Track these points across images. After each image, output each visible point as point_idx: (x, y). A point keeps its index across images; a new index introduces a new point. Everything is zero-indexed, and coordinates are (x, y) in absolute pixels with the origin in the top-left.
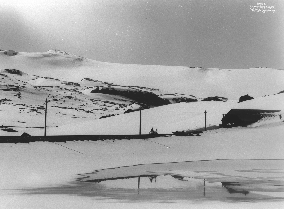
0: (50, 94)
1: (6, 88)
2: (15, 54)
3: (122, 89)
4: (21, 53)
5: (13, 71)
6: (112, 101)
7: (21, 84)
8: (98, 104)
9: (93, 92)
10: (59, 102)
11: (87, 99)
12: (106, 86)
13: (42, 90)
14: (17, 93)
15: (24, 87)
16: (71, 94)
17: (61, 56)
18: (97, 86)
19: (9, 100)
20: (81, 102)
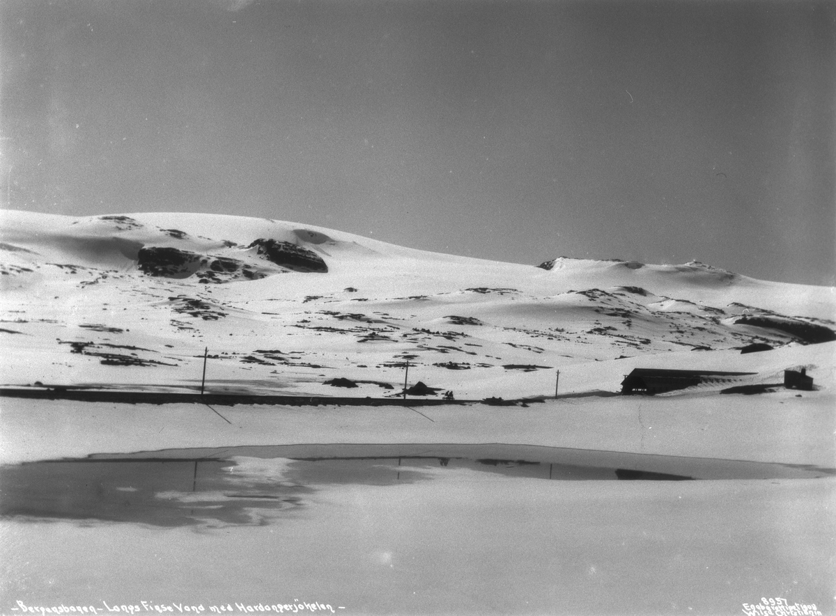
0: (672, 323)
1: (612, 312)
2: (639, 266)
3: (780, 320)
4: (647, 265)
5: (634, 289)
6: (764, 337)
7: (633, 308)
8: (742, 340)
9: (738, 322)
10: (685, 335)
11: (728, 332)
12: (757, 315)
13: (662, 317)
14: (626, 319)
15: (637, 312)
16: (705, 324)
17: (703, 270)
18: (744, 315)
19: (614, 329)
20: (717, 335)
